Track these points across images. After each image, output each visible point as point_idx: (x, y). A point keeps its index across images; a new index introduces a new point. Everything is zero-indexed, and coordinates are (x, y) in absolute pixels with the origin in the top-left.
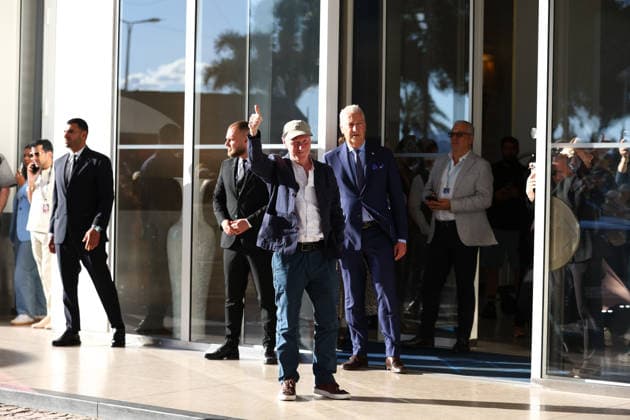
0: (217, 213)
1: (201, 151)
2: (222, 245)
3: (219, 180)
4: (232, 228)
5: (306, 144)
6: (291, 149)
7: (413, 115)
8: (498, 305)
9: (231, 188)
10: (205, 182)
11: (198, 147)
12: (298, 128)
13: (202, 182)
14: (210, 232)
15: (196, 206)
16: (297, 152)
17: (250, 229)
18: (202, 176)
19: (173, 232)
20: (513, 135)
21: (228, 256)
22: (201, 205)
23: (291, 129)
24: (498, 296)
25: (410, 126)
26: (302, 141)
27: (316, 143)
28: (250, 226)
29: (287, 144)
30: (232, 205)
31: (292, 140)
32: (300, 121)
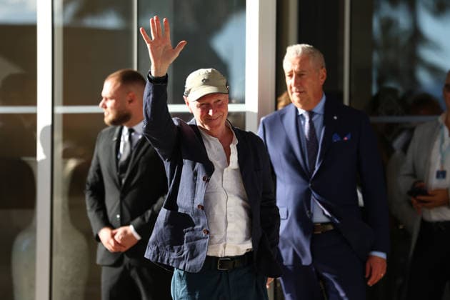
0: (91, 215)
1: (65, 116)
2: (98, 261)
4: (115, 241)
5: (220, 107)
6: (197, 114)
10: (72, 164)
11: (60, 110)
12: (206, 82)
13: (65, 164)
14: (80, 240)
15: (58, 201)
16: (206, 118)
17: (139, 241)
18: (67, 155)
19: (22, 243)
21: (107, 278)
22: (66, 199)
23: (196, 85)
26: (212, 101)
30: (112, 199)
31: (198, 100)
32: (210, 70)
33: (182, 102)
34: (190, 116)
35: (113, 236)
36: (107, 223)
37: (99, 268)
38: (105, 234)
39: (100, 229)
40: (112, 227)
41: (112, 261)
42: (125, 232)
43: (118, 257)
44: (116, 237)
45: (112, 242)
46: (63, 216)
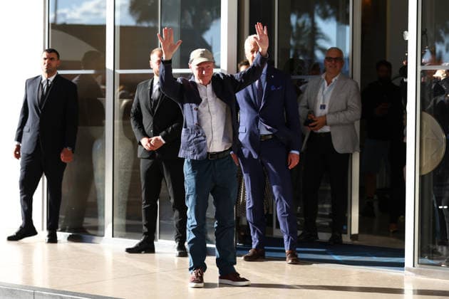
0: (135, 130)
1: (121, 75)
2: (139, 156)
3: (135, 99)
4: (151, 144)
5: (209, 70)
6: (196, 73)
7: (302, 42)
8: (376, 205)
9: (147, 107)
10: (125, 101)
11: (119, 71)
12: (202, 55)
13: (121, 102)
14: (129, 144)
15: (117, 122)
16: (201, 76)
17: (164, 145)
18: (122, 97)
19: (97, 146)
20: (388, 60)
21: (143, 166)
22: (121, 121)
24: (375, 197)
25: (299, 53)
26: (205, 66)
27: (219, 67)
28: (164, 142)
29: (193, 69)
31: (198, 65)
32: (204, 50)
33: (188, 67)
34: (191, 75)
35: (149, 142)
36: (145, 135)
37: (139, 160)
38: (144, 141)
39: (142, 138)
40: (149, 137)
41: (148, 156)
42: (157, 139)
43: (151, 154)
44: (151, 142)
45: (149, 145)
46: (120, 131)
